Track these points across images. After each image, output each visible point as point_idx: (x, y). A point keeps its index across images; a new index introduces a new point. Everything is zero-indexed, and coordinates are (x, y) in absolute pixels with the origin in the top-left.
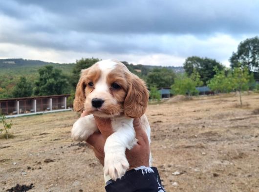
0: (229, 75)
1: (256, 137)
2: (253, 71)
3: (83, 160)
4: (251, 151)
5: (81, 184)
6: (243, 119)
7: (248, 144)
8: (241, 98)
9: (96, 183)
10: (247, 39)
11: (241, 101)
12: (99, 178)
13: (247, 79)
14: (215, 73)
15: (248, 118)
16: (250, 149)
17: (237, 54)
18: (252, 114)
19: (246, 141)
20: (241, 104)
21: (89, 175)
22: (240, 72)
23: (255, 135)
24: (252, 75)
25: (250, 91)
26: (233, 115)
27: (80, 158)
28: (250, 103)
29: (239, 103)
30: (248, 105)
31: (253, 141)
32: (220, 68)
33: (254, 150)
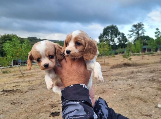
1: (112, 81)
2: (111, 44)
3: (7, 101)
4: (109, 89)
5: (6, 116)
6: (106, 71)
7: (107, 85)
8: (104, 59)
9: (16, 114)
10: (108, 26)
11: (105, 61)
12: (18, 111)
13: (108, 48)
15: (108, 71)
16: (109, 88)
17: (103, 34)
18: (110, 69)
20: (105, 63)
21: (11, 110)
22: (104, 45)
23: (111, 80)
24: (111, 46)
25: (110, 56)
28: (109, 63)
29: (103, 62)
30: (108, 64)
31: (110, 83)
33: (111, 88)
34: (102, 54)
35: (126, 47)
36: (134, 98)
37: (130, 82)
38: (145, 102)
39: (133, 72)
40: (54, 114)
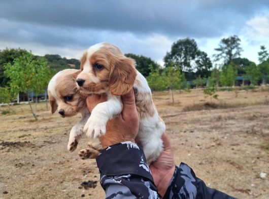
0: (163, 73)
1: (185, 132)
2: (185, 71)
3: (8, 161)
4: (180, 145)
5: (6, 186)
6: (174, 116)
7: (177, 139)
8: (173, 95)
9: (23, 183)
10: (180, 40)
11: (173, 99)
12: (27, 178)
13: (179, 78)
14: (150, 71)
15: (179, 115)
16: (179, 143)
17: (171, 54)
18: (182, 111)
19: (176, 136)
20: (173, 102)
21: (15, 176)
22: (173, 71)
23: (184, 130)
24: (183, 74)
25: (182, 90)
26: (165, 112)
27: (4, 159)
28: (180, 101)
29: (171, 101)
30: (179, 103)
31: (182, 136)
32: (155, 66)
33: (183, 144)
34: (169, 86)
35: (210, 76)
36: (221, 161)
37: (215, 134)
38: (240, 168)
39: (219, 119)
40: (87, 185)
